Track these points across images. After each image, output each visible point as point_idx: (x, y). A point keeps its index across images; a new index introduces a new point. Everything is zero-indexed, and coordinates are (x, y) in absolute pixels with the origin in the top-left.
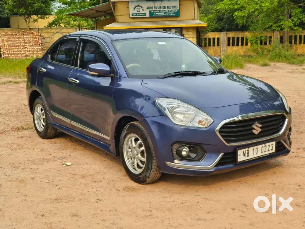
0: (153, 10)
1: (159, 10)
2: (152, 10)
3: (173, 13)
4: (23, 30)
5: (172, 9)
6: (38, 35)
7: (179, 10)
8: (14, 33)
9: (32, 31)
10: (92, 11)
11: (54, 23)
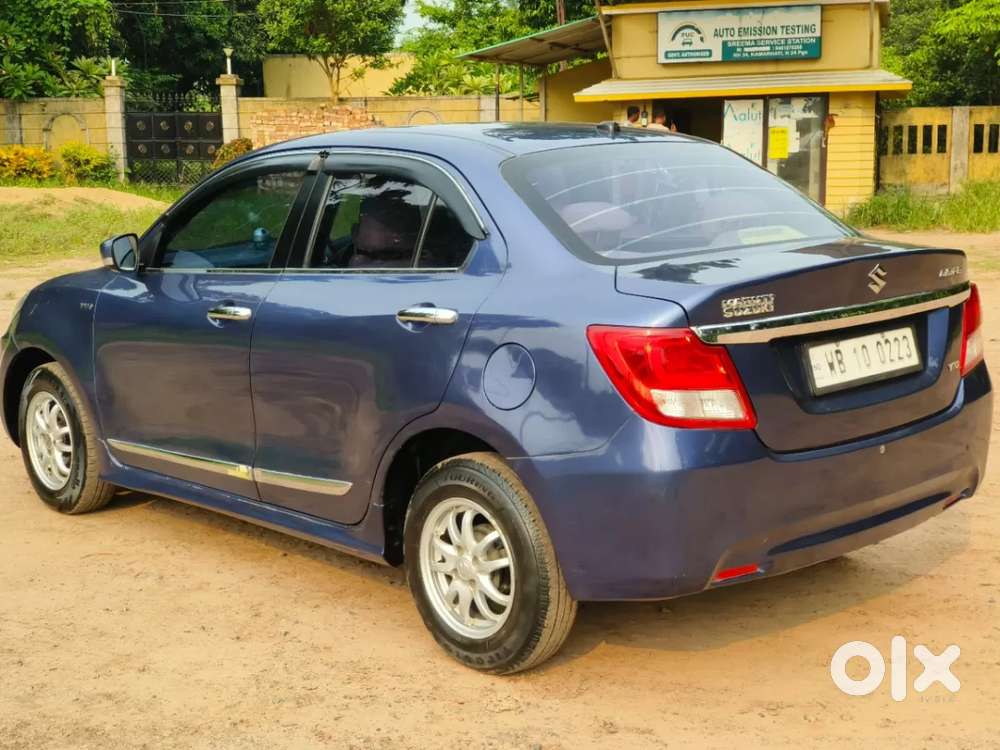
0: (736, 37)
1: (753, 38)
2: (731, 38)
3: (801, 47)
4: (323, 105)
5: (796, 35)
6: (367, 119)
7: (819, 40)
8: (294, 114)
9: (349, 108)
10: (540, 45)
11: (412, 81)
